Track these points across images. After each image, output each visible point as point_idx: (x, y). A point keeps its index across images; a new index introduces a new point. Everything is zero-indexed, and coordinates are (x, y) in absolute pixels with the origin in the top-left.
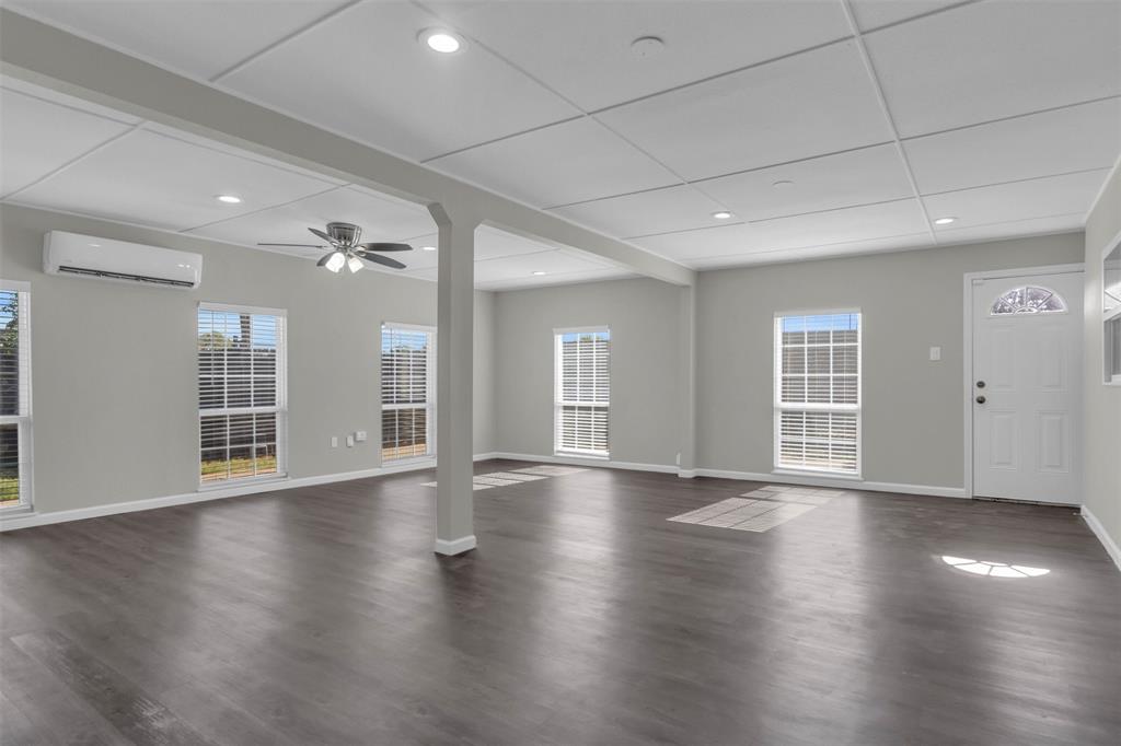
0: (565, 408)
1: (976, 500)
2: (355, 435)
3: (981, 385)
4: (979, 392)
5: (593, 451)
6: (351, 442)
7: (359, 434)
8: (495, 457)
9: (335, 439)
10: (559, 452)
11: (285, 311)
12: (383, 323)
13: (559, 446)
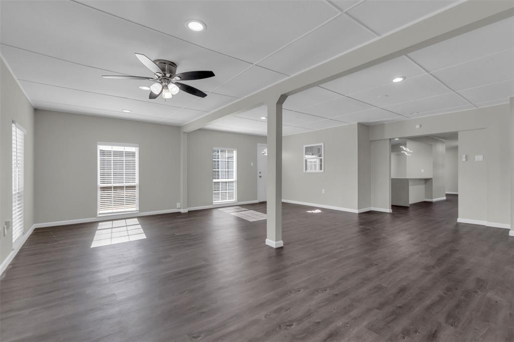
3: (260, 173)
13: (100, 211)
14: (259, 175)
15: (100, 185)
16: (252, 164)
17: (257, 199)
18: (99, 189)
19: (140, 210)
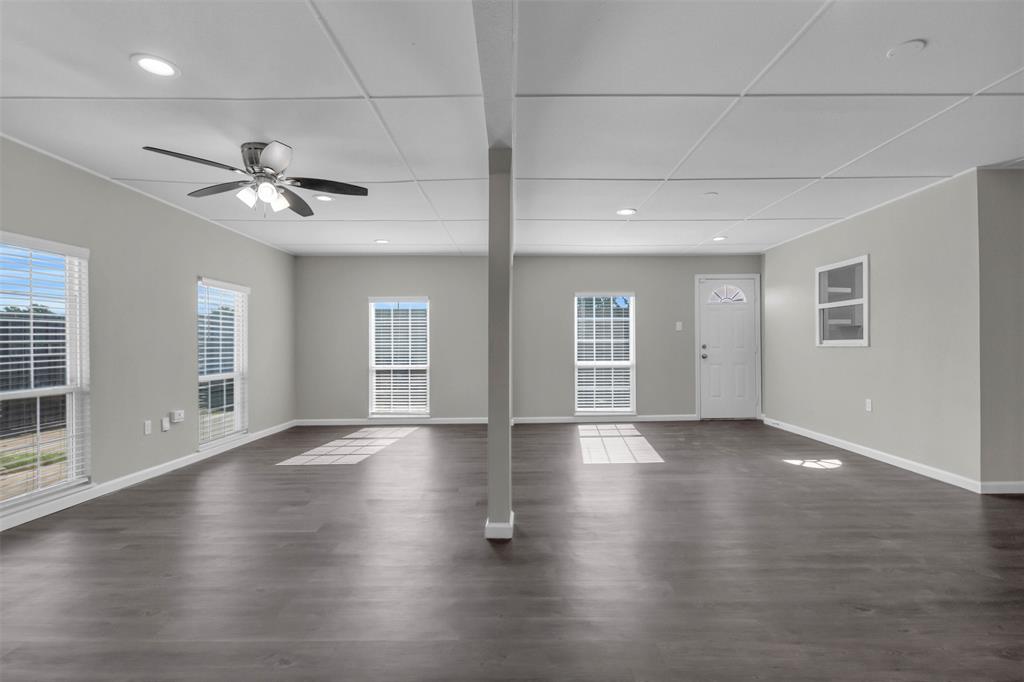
0: (378, 372)
1: (703, 422)
2: (171, 416)
3: (704, 347)
4: (704, 352)
5: (411, 409)
6: (166, 425)
7: (177, 412)
8: (295, 425)
9: (148, 423)
10: (373, 413)
11: (86, 252)
12: (200, 278)
13: (373, 408)
14: (699, 351)
15: (373, 365)
16: (679, 326)
17: (694, 413)
18: (375, 374)
19: (433, 414)
